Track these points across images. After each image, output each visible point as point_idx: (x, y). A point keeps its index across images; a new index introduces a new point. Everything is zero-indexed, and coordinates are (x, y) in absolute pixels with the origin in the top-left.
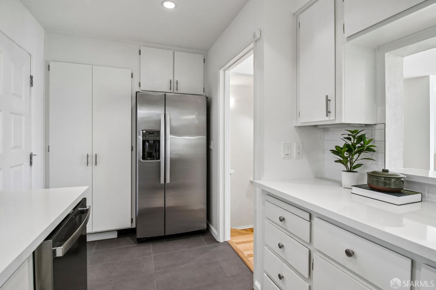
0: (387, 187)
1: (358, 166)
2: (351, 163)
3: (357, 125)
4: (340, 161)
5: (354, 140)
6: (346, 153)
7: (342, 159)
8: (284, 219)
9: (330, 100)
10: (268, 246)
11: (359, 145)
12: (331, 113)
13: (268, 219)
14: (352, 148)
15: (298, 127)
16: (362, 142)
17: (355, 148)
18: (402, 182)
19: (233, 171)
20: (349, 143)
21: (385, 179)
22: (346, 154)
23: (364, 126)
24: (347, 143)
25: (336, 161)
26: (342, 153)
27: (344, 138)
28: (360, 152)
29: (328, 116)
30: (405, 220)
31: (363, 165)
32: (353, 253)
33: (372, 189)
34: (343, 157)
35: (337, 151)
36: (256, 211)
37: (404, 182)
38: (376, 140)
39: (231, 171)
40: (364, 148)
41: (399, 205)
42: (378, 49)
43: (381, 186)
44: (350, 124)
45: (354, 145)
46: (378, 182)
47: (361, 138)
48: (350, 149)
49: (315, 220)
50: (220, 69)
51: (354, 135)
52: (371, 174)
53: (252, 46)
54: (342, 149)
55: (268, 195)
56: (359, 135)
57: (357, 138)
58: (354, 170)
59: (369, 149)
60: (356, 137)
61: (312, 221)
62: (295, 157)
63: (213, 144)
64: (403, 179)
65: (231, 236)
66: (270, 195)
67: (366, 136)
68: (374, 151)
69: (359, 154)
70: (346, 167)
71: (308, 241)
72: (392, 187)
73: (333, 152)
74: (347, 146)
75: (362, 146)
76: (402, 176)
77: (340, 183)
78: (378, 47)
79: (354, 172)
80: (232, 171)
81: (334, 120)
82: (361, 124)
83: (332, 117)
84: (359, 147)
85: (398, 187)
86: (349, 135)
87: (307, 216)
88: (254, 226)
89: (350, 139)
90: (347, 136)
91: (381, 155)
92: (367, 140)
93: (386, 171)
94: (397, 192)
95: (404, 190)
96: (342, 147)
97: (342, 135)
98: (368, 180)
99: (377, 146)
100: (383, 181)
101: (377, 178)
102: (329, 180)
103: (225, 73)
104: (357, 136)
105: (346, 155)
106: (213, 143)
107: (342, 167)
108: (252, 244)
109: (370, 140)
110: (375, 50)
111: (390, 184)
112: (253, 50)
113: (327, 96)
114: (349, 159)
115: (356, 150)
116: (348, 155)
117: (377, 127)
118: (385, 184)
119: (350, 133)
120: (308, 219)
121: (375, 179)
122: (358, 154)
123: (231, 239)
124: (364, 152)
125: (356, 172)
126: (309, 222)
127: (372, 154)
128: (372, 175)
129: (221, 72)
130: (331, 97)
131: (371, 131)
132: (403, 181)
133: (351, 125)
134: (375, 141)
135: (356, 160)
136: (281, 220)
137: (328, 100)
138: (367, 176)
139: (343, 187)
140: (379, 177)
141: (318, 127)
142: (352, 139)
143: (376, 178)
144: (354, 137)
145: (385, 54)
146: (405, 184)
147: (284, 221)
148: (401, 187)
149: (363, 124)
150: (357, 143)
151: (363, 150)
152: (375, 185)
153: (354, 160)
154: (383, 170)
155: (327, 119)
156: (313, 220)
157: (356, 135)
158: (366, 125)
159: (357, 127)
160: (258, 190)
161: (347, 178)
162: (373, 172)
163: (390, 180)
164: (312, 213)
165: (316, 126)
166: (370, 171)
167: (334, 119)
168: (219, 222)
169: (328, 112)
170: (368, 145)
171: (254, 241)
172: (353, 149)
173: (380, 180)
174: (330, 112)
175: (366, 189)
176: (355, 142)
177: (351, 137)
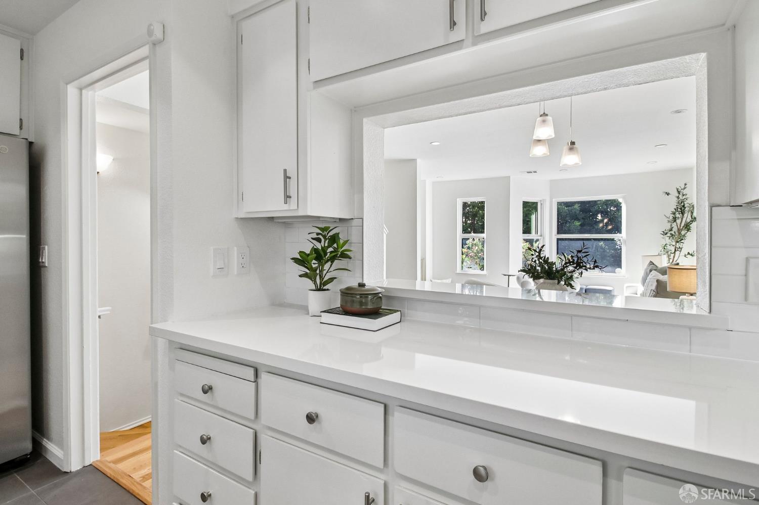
0: (364, 307)
1: (330, 280)
2: (321, 277)
3: (328, 220)
4: (305, 275)
5: (325, 242)
6: (314, 261)
7: (308, 271)
8: (211, 388)
9: (290, 178)
10: (180, 446)
11: (330, 249)
12: (292, 198)
13: (182, 395)
14: (322, 253)
15: (241, 218)
16: (335, 245)
17: (326, 254)
18: (379, 299)
19: (107, 310)
20: (319, 246)
21: (361, 297)
22: (314, 264)
23: (338, 221)
24: (315, 247)
25: (300, 276)
26: (308, 263)
27: (312, 238)
28: (332, 259)
29: (286, 203)
30: (384, 350)
31: (336, 278)
32: (317, 416)
33: (347, 312)
34: (310, 268)
35: (302, 260)
36: (156, 385)
37: (383, 298)
38: (353, 242)
39: (100, 312)
40: (338, 254)
41: (376, 331)
42: (355, 111)
43: (356, 307)
44: (319, 217)
45: (324, 249)
46: (353, 301)
47: (334, 239)
48: (319, 255)
49: (264, 377)
50: (67, 84)
51: (325, 234)
52: (344, 291)
53: (145, 51)
54: (308, 255)
55: (181, 349)
56: (331, 234)
57: (328, 239)
58: (324, 288)
59: (344, 256)
60: (327, 237)
61: (259, 380)
62: (236, 273)
63: (48, 253)
64: (382, 294)
65: (102, 449)
66: (184, 348)
67: (340, 236)
68: (350, 258)
69: (331, 262)
70: (315, 284)
71: (252, 416)
72: (369, 307)
73: (296, 260)
74: (315, 250)
75: (336, 250)
76: (380, 290)
77: (305, 309)
78: (355, 107)
79: (325, 290)
80: (104, 310)
81: (296, 210)
82: (334, 218)
83: (293, 204)
84: (331, 252)
85: (375, 306)
86: (318, 234)
87: (250, 373)
88: (152, 417)
89: (319, 240)
90: (315, 236)
91: (358, 263)
92: (341, 242)
93: (362, 285)
94: (374, 313)
95: (382, 309)
96: (309, 253)
97: (309, 234)
98: (342, 300)
99: (353, 249)
100: (359, 300)
101: (352, 297)
102: (291, 306)
103: (81, 95)
104: (329, 235)
105: (314, 266)
106: (48, 250)
107: (309, 284)
108: (148, 455)
109: (346, 242)
110: (351, 110)
111: (366, 304)
112: (147, 62)
113: (285, 171)
114: (318, 272)
115: (326, 257)
116: (317, 265)
117: (355, 223)
118: (361, 303)
119: (320, 231)
120: (252, 378)
121: (349, 298)
122: (329, 263)
123: (102, 456)
124: (337, 259)
125: (328, 290)
126: (254, 383)
127: (348, 263)
128: (347, 293)
129: (72, 91)
130: (292, 173)
131: (347, 228)
132: (380, 297)
133: (321, 219)
134: (351, 243)
135: (327, 272)
136: (205, 392)
137: (287, 178)
138: (340, 294)
139: (310, 315)
140: (353, 295)
141: (275, 221)
142: (323, 240)
143: (350, 296)
144: (324, 237)
145: (363, 120)
146: (383, 301)
147: (212, 391)
148: (379, 306)
149: (337, 218)
150: (329, 246)
151: (337, 257)
152: (349, 308)
153: (325, 272)
154: (359, 284)
155: (286, 207)
156: (261, 378)
157: (327, 234)
158: (341, 220)
159: (329, 222)
160: (161, 343)
161: (316, 301)
162: (349, 289)
163: (367, 297)
164: (258, 368)
165: (271, 219)
166: (344, 286)
167: (296, 208)
168: (68, 430)
169: (287, 197)
170: (343, 249)
171: (153, 448)
172: (323, 256)
173: (354, 299)
174: (290, 197)
175: (339, 314)
176: (326, 245)
177: (320, 236)
